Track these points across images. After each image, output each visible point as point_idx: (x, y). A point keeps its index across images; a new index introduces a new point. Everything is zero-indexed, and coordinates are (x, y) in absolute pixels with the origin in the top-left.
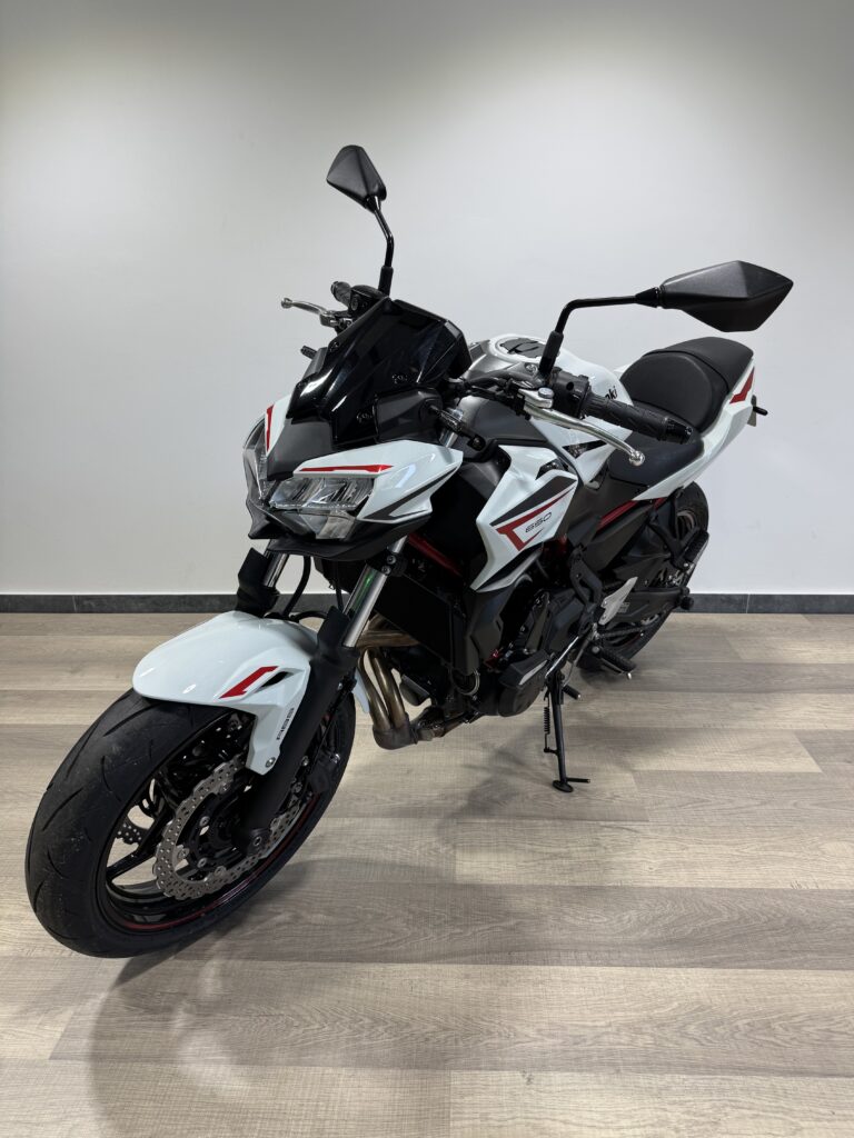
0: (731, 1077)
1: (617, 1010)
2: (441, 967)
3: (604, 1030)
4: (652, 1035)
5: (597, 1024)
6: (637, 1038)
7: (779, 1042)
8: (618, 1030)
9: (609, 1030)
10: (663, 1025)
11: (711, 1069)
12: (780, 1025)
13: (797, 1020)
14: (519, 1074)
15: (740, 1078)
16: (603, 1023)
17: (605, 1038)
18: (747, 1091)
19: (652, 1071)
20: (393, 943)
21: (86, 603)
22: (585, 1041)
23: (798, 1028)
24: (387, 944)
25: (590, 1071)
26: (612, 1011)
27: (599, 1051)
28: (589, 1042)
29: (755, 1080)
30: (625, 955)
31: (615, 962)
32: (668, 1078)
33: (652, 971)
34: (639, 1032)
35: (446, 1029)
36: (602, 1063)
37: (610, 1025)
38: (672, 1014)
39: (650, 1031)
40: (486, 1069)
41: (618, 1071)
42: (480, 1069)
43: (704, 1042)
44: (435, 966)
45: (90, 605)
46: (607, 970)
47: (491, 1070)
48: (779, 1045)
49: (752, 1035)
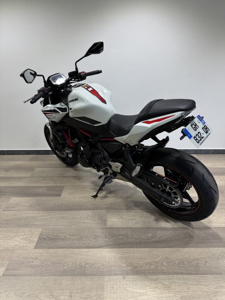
0: (174, 275)
1: (146, 259)
2: (102, 249)
3: (143, 265)
4: (155, 265)
5: (141, 263)
6: (151, 266)
7: (185, 266)
8: (146, 264)
9: (144, 264)
10: (157, 263)
11: (168, 273)
12: (186, 262)
13: (190, 260)
14: (121, 276)
15: (176, 276)
16: (143, 263)
17: (143, 266)
18: (177, 279)
19: (154, 275)
20: (90, 243)
21: (9, 152)
22: (138, 267)
23: (190, 263)
24: (89, 244)
25: (139, 275)
26: (145, 260)
27: (141, 270)
28: (139, 268)
29: (180, 276)
30: (149, 245)
31: (146, 247)
32: (158, 276)
33: (155, 249)
34: (151, 265)
35: (104, 265)
36: (142, 273)
37: (144, 263)
38: (160, 260)
39: (154, 264)
40: (113, 275)
41: (146, 275)
42: (112, 275)
43: (167, 267)
44: (101, 249)
45: (10, 153)
46: (144, 249)
47: (115, 275)
48: (186, 267)
49: (179, 265)
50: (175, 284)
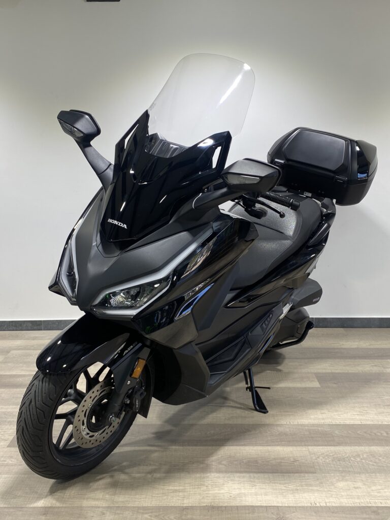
50: (232, 482)
